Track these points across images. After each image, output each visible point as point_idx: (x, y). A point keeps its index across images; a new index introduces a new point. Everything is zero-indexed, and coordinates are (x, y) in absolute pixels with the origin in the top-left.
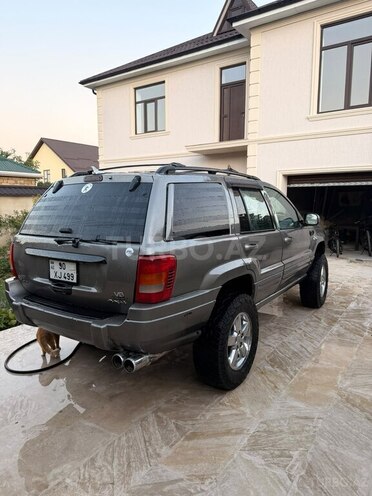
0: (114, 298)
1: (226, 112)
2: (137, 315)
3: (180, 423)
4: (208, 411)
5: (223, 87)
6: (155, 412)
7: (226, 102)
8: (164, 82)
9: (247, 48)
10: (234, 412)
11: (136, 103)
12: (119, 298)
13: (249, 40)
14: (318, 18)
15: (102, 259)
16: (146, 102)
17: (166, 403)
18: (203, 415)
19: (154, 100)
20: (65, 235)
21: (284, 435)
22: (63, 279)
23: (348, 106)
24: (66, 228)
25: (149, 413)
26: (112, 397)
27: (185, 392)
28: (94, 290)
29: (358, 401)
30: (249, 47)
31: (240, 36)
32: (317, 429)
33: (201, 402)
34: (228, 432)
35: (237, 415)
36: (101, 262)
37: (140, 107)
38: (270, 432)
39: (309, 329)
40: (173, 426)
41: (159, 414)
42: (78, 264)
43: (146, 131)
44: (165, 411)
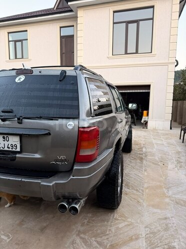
0: (57, 160)
1: (64, 51)
2: (80, 172)
3: (99, 239)
4: (111, 226)
5: (61, 37)
6: (78, 235)
7: (63, 45)
8: (26, 31)
9: (75, 18)
10: (126, 223)
11: (9, 41)
12: (62, 161)
13: (77, 14)
14: (113, 7)
15: (47, 132)
16: (15, 41)
17: (82, 226)
18: (110, 230)
19: (20, 41)
20: (6, 114)
21: (162, 233)
22: (6, 149)
23: (126, 53)
24: (8, 109)
25: (74, 236)
26: (42, 230)
27: (90, 215)
28: (37, 156)
29: (182, 202)
30: (77, 17)
31: (71, 11)
32: (175, 225)
33: (103, 221)
34: (131, 239)
35: (129, 225)
36: (47, 134)
37: (12, 44)
38: (154, 233)
39: (133, 164)
40: (95, 243)
41: (82, 235)
42: (21, 136)
43: (16, 58)
44: (84, 233)
